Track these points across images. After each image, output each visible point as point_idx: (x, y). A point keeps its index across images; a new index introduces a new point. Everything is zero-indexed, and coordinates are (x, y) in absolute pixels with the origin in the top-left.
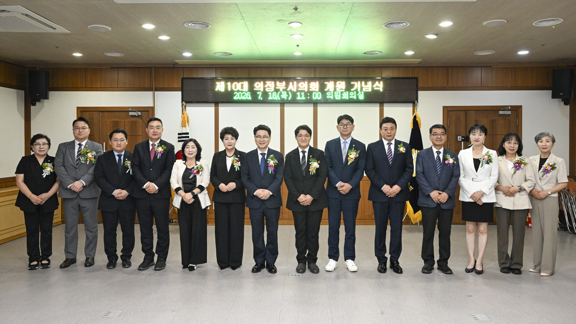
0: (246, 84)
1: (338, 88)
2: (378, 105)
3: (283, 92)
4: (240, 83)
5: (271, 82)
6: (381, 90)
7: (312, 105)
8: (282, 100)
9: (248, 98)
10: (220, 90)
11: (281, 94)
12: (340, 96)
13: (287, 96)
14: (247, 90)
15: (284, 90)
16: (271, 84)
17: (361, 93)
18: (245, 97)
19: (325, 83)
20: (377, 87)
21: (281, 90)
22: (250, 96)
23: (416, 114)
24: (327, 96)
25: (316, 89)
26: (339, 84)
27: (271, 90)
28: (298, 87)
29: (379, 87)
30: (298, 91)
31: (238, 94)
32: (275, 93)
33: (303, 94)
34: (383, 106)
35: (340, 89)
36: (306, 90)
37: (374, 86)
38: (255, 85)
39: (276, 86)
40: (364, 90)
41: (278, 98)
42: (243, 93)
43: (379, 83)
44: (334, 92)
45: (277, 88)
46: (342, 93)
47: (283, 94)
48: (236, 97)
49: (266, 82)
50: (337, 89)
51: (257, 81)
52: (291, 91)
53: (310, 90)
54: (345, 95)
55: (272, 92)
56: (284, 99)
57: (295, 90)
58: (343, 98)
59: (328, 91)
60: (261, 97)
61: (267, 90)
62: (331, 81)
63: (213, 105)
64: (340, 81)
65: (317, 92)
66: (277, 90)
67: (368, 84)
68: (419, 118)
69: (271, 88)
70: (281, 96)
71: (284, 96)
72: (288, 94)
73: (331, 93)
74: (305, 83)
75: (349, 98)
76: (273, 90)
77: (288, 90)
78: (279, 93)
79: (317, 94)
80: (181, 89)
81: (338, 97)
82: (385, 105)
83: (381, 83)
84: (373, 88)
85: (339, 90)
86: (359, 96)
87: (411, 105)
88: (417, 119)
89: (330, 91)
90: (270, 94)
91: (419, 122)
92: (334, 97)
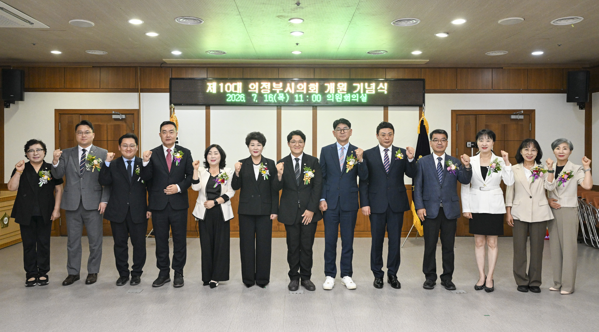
0: (240, 85)
1: (339, 89)
2: (382, 108)
3: (280, 94)
4: (234, 84)
5: (267, 83)
6: (386, 92)
7: (311, 108)
8: (279, 102)
9: (242, 101)
10: (211, 91)
11: (278, 96)
12: (341, 99)
13: (284, 98)
14: (241, 92)
15: (280, 92)
16: (267, 86)
17: (364, 96)
18: (238, 99)
19: (326, 84)
20: (381, 89)
21: (278, 92)
22: (244, 98)
23: (423, 118)
24: (327, 98)
25: (315, 90)
26: (341, 85)
27: (267, 91)
28: (296, 89)
29: (384, 89)
30: (295, 93)
31: (231, 96)
32: (271, 95)
33: (301, 96)
34: (388, 110)
35: (341, 90)
36: (305, 92)
37: (378, 88)
38: (250, 86)
39: (272, 87)
40: (367, 92)
41: (274, 100)
42: (236, 95)
43: (384, 85)
44: (335, 94)
45: (273, 89)
46: (343, 95)
47: (280, 96)
48: (229, 99)
49: (262, 83)
50: (338, 91)
51: (252, 82)
52: (288, 92)
53: (309, 92)
54: (346, 98)
55: (268, 94)
56: (281, 101)
57: (293, 92)
58: (344, 100)
59: (329, 93)
60: (256, 100)
61: (262, 91)
62: (332, 82)
63: (204, 107)
64: (341, 82)
65: (316, 94)
66: (273, 92)
67: (372, 86)
68: (427, 122)
69: (267, 89)
70: (278, 98)
71: (281, 98)
72: (285, 96)
73: (332, 95)
74: (303, 84)
75: (351, 101)
76: (269, 91)
77: (285, 92)
78: (276, 95)
79: (316, 97)
80: (169, 90)
81: (339, 100)
82: (389, 108)
83: (386, 84)
84: (376, 90)
85: (340, 92)
86: (362, 98)
87: (418, 108)
88: (425, 124)
89: (331, 92)
90: (266, 96)
91: (426, 127)
92: (335, 99)
